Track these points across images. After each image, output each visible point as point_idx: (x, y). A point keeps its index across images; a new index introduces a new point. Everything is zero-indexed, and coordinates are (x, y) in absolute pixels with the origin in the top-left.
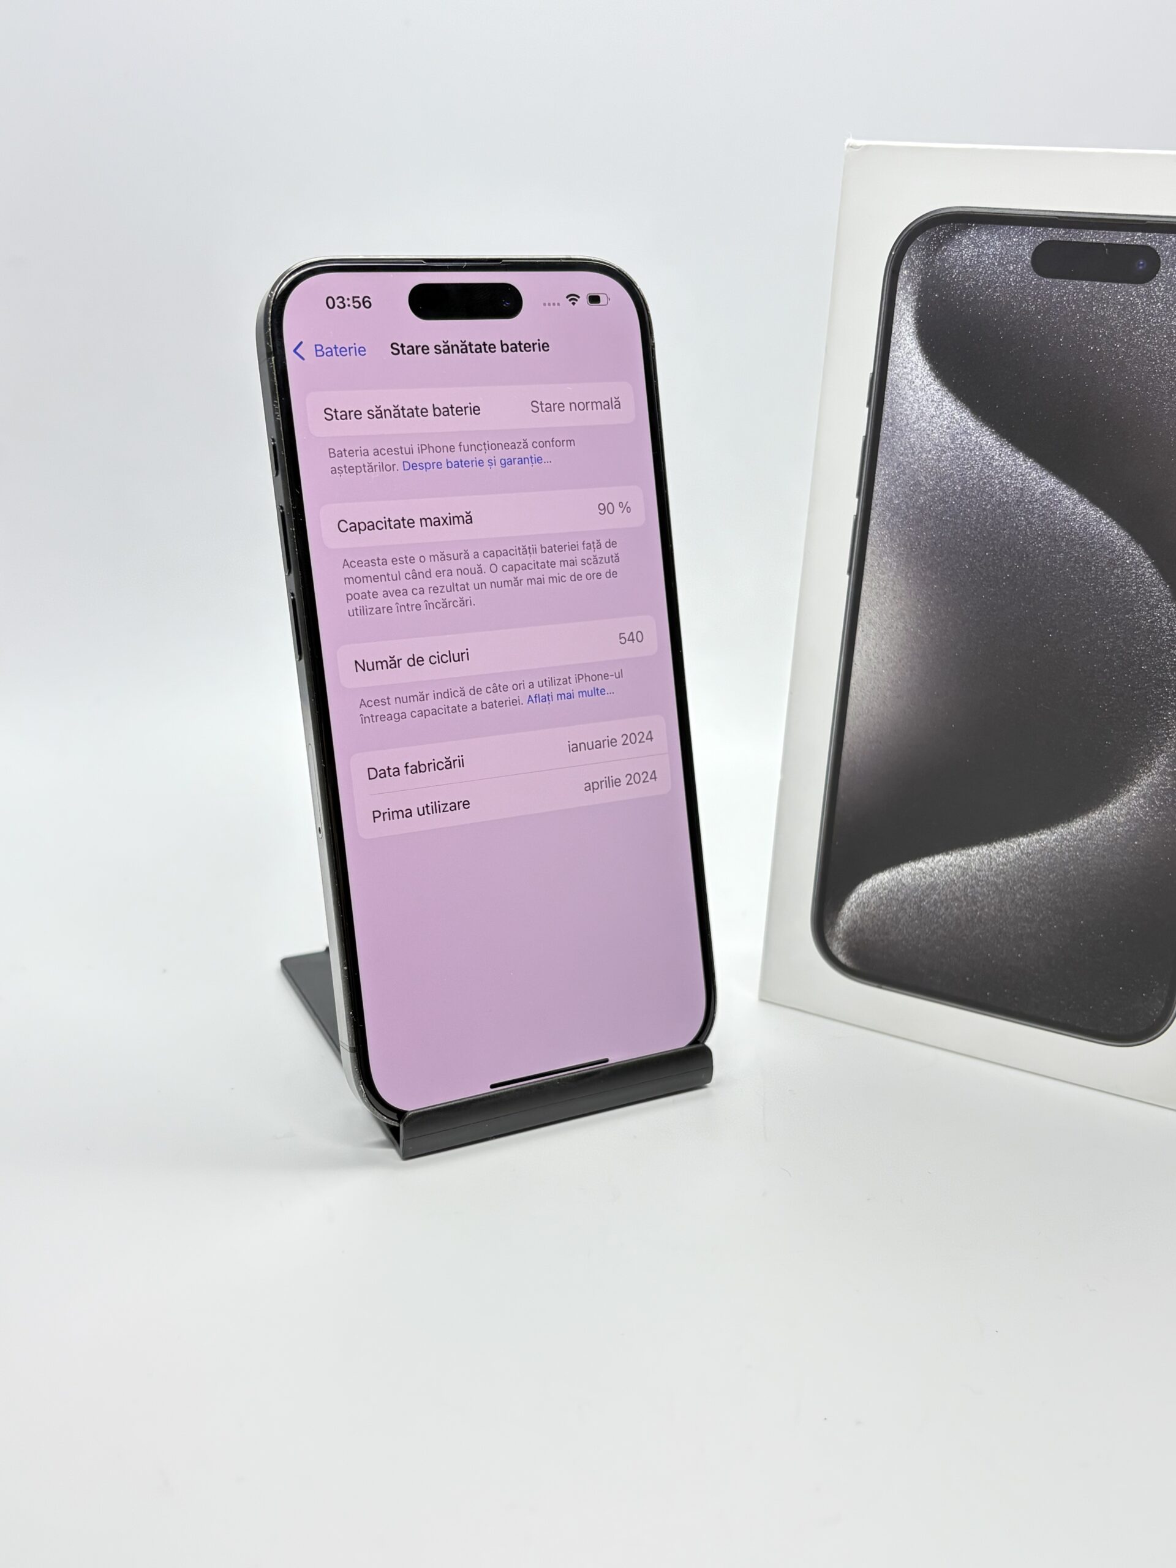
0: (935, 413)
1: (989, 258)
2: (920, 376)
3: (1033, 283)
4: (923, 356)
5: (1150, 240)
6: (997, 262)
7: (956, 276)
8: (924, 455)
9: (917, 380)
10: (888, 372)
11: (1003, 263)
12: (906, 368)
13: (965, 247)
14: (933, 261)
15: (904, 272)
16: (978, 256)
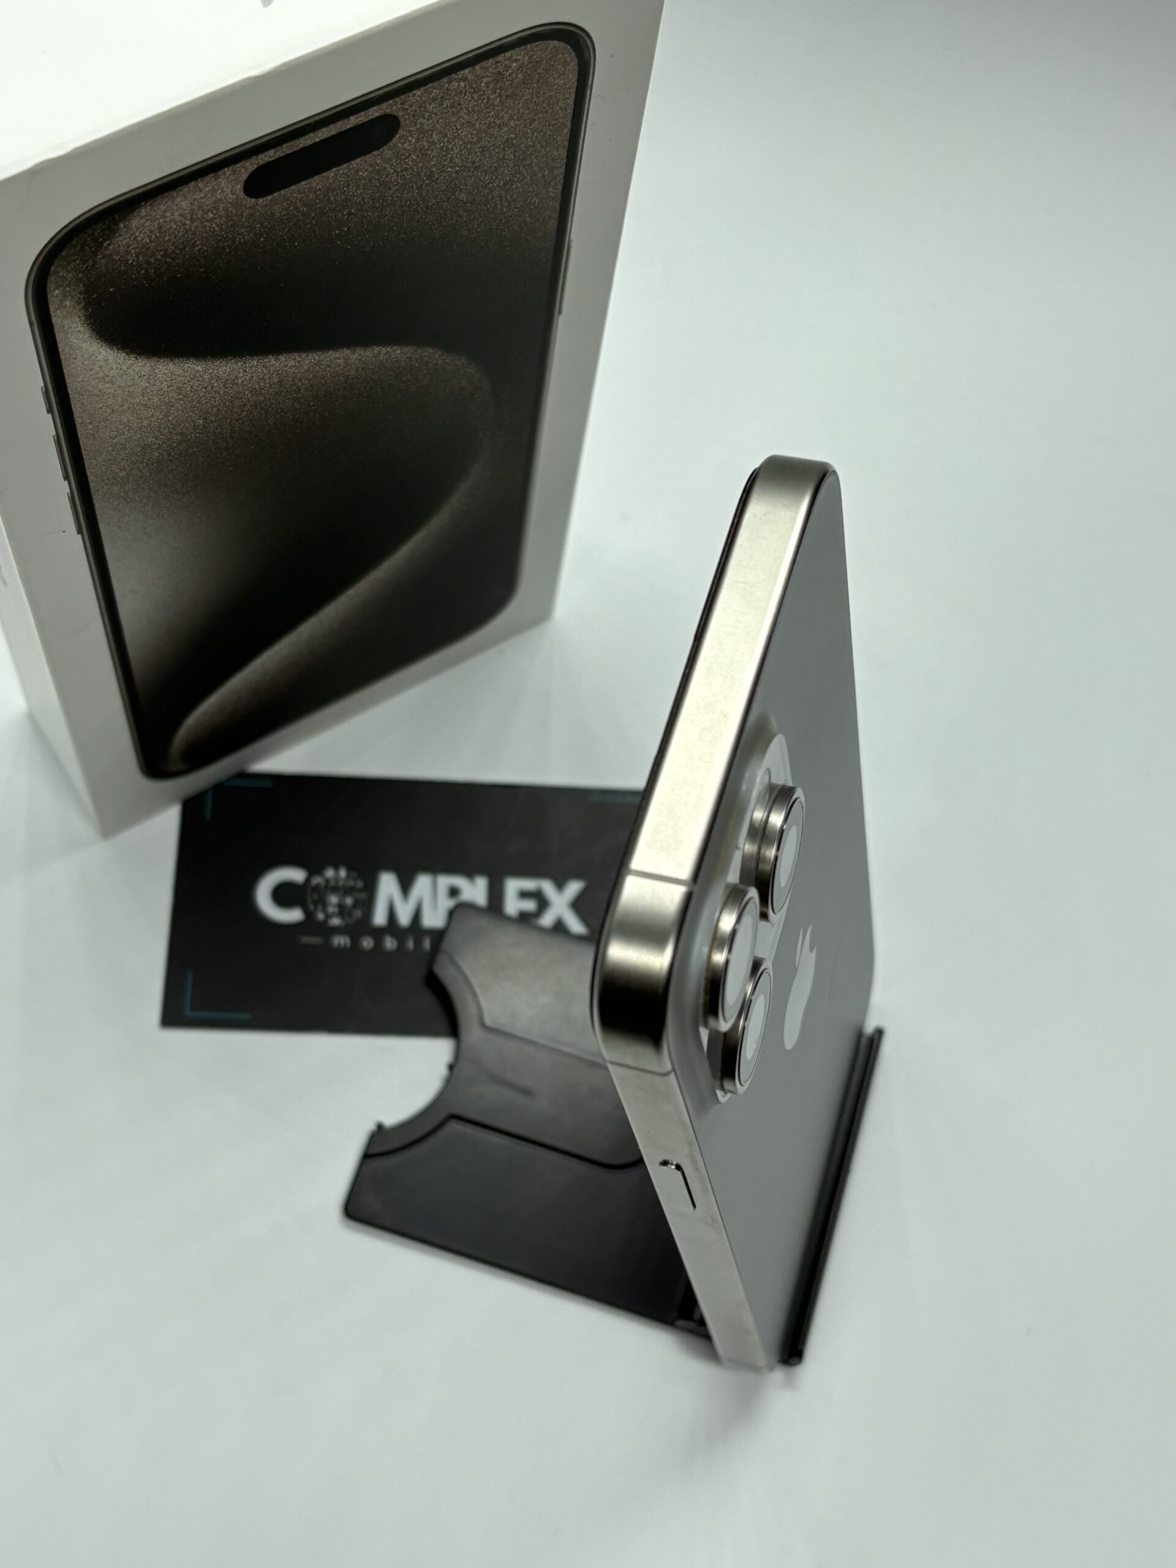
0: (147, 385)
1: (175, 223)
2: (115, 366)
3: (245, 214)
4: (112, 349)
5: (384, 108)
6: (189, 220)
7: (133, 260)
8: (145, 423)
9: (112, 372)
10: (68, 385)
11: (198, 218)
12: (92, 370)
13: (138, 228)
14: (95, 263)
15: (54, 294)
16: (160, 228)
